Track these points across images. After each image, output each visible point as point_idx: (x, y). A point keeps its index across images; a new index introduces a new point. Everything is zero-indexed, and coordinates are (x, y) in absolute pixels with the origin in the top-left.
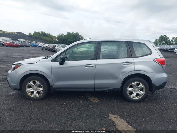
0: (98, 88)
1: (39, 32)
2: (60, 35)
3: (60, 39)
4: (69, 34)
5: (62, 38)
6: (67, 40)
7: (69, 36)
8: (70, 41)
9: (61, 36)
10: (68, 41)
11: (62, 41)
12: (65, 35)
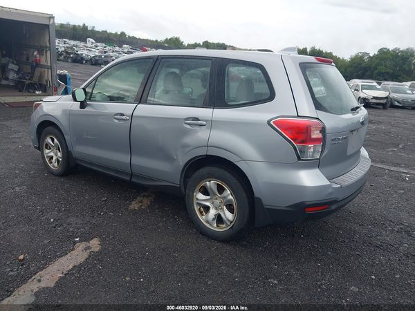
0: (138, 177)
1: (306, 49)
2: (357, 56)
3: (356, 67)
4: (383, 53)
5: (360, 64)
6: (376, 68)
7: (382, 59)
8: (384, 71)
9: (362, 58)
10: (376, 71)
11: (360, 73)
12: (371, 55)
